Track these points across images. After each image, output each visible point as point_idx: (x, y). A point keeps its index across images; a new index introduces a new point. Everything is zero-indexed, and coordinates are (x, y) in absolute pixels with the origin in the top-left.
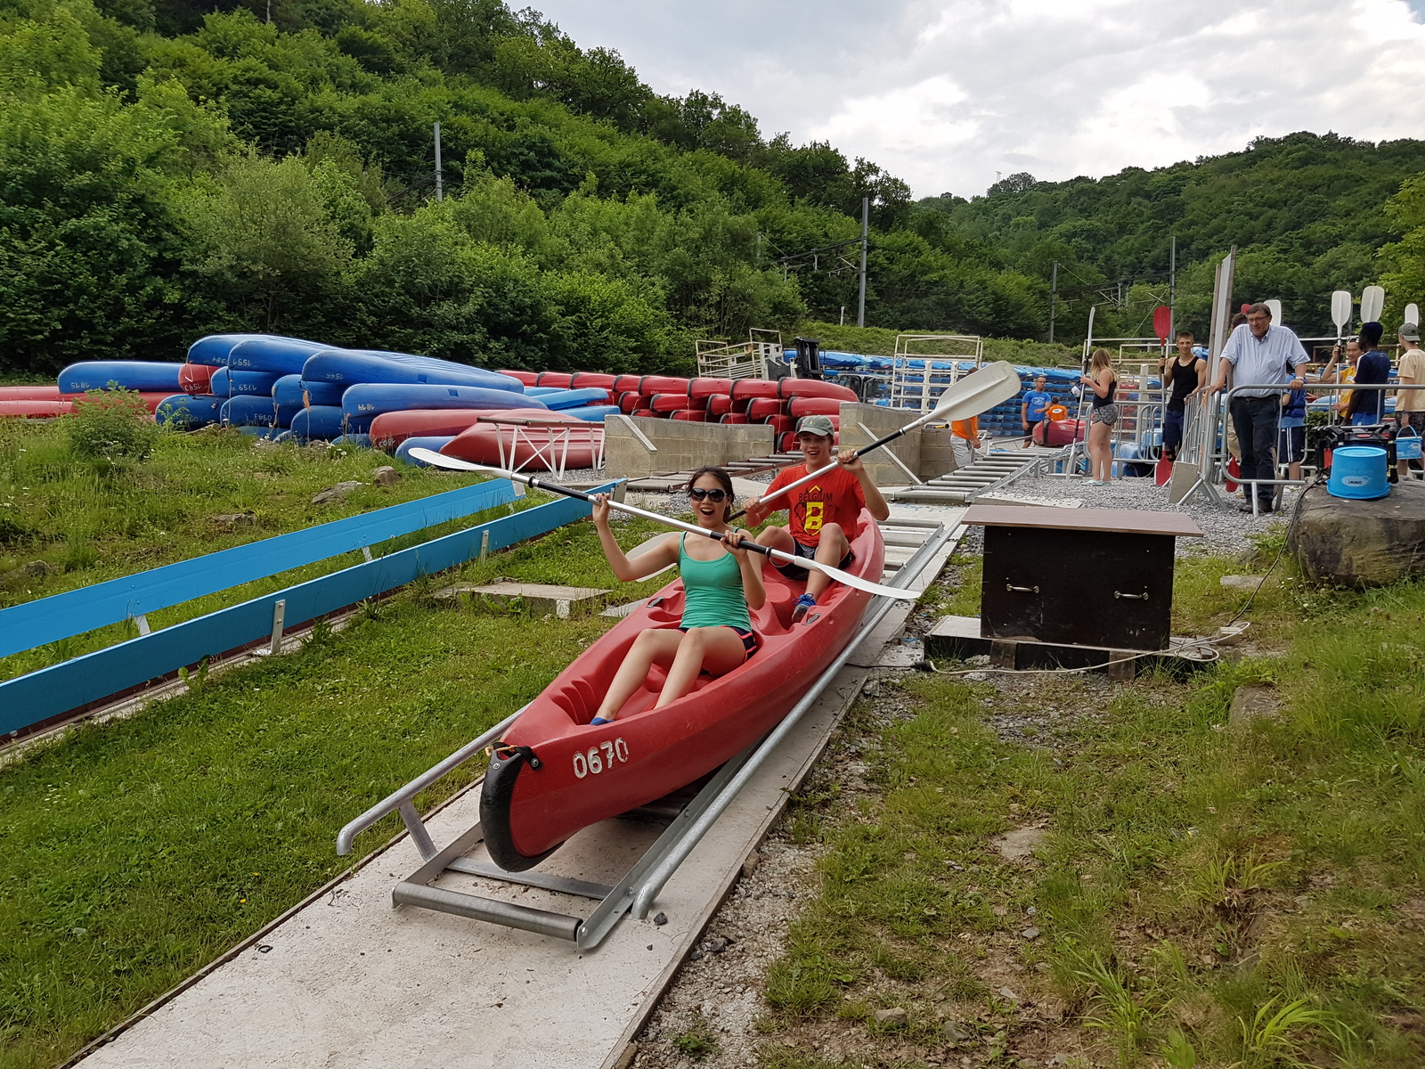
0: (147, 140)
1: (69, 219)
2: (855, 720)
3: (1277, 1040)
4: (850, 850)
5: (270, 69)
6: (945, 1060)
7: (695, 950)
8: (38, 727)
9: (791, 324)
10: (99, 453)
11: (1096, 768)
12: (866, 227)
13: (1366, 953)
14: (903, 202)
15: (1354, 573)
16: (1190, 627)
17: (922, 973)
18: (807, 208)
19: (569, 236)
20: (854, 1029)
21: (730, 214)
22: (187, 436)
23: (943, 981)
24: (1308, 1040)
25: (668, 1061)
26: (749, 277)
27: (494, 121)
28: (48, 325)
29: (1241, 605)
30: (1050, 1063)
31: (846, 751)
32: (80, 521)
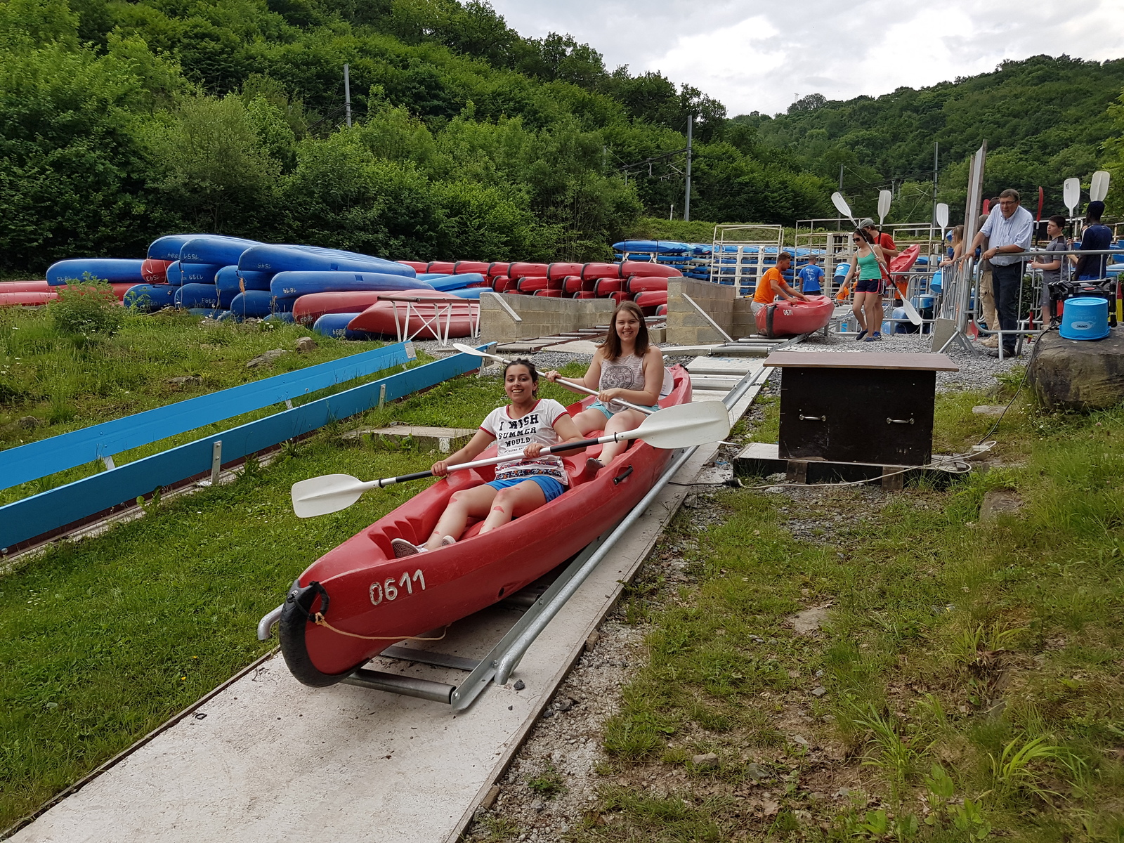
0: (117, 85)
1: (56, 149)
2: (677, 526)
3: (1021, 771)
4: (672, 628)
5: (213, 25)
6: (750, 794)
7: (547, 710)
8: (24, 545)
9: (631, 220)
10: (77, 330)
11: (871, 559)
12: (691, 140)
13: (1093, 699)
14: (720, 119)
15: (1081, 399)
16: (948, 447)
17: (730, 725)
18: (643, 126)
19: (452, 153)
20: (676, 771)
21: (581, 132)
22: (148, 317)
23: (748, 731)
24: (1046, 771)
25: (524, 799)
26: (597, 182)
27: (391, 62)
28: (41, 234)
29: (989, 429)
30: (835, 796)
31: (670, 551)
32: (62, 384)
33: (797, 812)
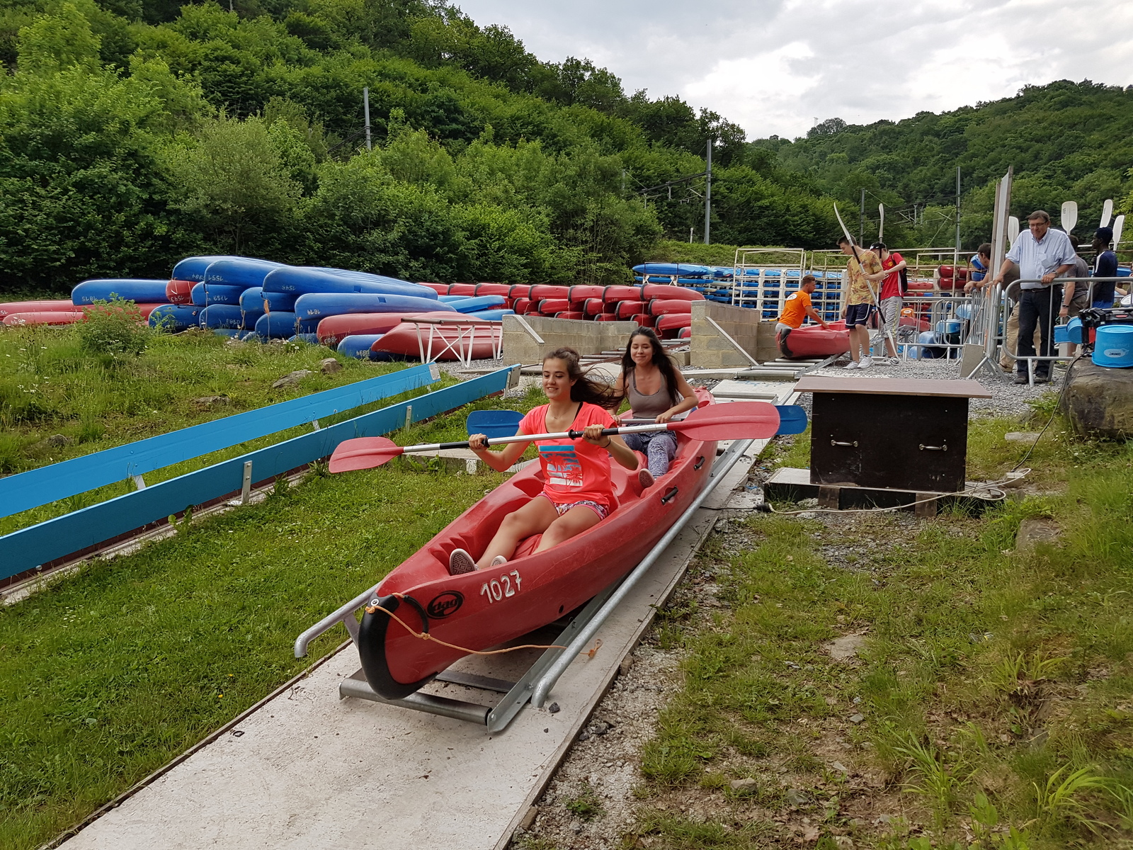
0: (138, 106)
1: (78, 170)
2: (708, 551)
3: (1067, 801)
4: (707, 653)
5: (233, 48)
6: (789, 820)
7: (583, 733)
8: (58, 563)
9: (651, 243)
10: (104, 350)
11: (907, 587)
12: (710, 163)
14: (740, 143)
15: (1116, 427)
16: (981, 474)
17: (768, 750)
18: (662, 149)
19: (472, 176)
20: (714, 795)
21: (600, 155)
22: (174, 337)
23: (786, 757)
24: (1093, 801)
25: (562, 821)
26: (616, 206)
27: (410, 86)
28: (64, 254)
29: (1022, 455)
30: (876, 823)
31: (701, 575)
32: (90, 403)
33: (838, 838)
